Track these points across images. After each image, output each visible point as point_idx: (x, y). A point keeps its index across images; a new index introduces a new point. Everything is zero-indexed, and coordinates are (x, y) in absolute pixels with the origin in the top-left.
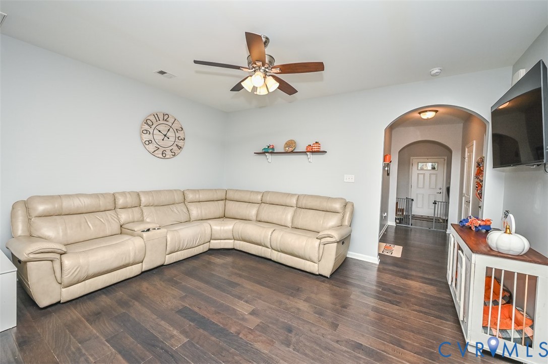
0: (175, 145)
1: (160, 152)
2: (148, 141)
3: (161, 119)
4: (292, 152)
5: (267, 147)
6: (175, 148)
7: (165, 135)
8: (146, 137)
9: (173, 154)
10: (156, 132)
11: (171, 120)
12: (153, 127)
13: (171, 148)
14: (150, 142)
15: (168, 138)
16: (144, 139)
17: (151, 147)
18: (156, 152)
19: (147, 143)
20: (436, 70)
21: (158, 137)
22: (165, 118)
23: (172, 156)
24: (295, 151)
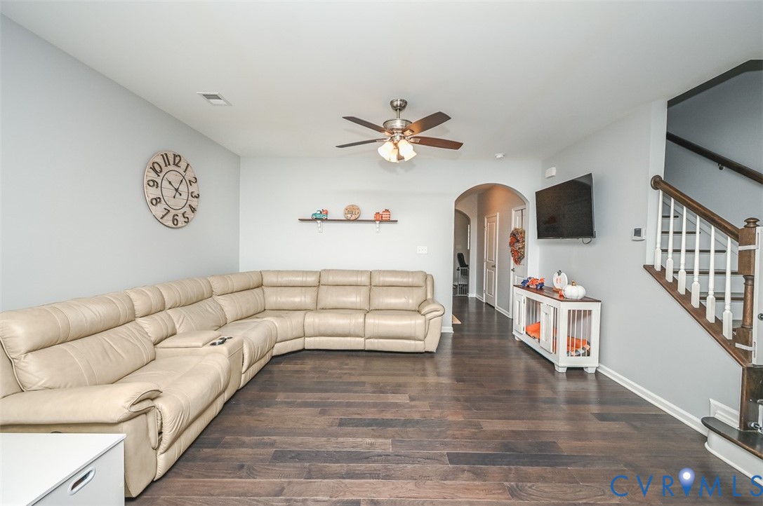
0: (187, 205)
1: (170, 217)
2: (155, 199)
3: (171, 162)
4: (356, 220)
5: (319, 212)
6: (187, 209)
7: (177, 190)
8: (153, 192)
9: (186, 220)
10: (165, 184)
11: (183, 165)
12: (162, 175)
13: (183, 211)
14: (157, 201)
15: (181, 195)
16: (149, 195)
17: (159, 210)
18: (165, 218)
19: (154, 202)
20: (499, 156)
21: (168, 192)
22: (177, 162)
23: (184, 224)
24: (359, 219)
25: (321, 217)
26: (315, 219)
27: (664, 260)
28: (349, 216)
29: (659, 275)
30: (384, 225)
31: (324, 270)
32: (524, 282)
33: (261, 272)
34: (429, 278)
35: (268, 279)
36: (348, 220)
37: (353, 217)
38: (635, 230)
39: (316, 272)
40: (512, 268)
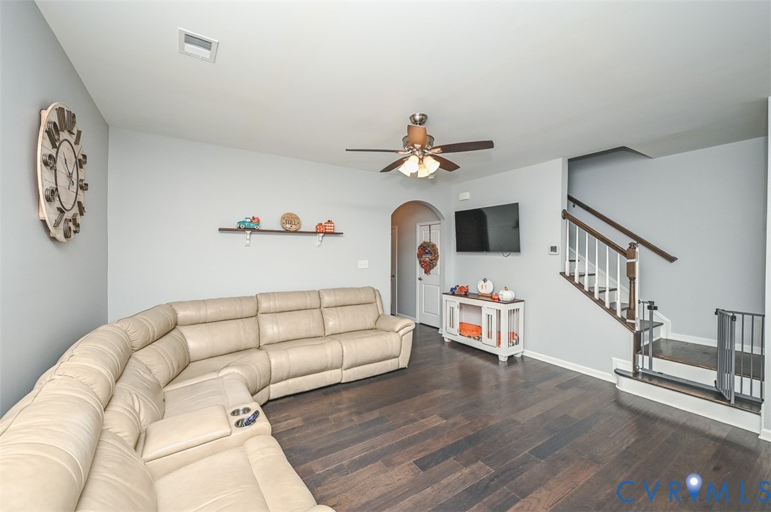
25: (250, 227)
26: (241, 229)
27: (572, 268)
28: (288, 226)
29: (571, 278)
30: (328, 239)
31: (261, 294)
32: (452, 289)
33: (170, 305)
34: (377, 292)
35: (182, 314)
36: (287, 232)
37: (290, 227)
38: (552, 247)
39: (251, 297)
40: (418, 276)
